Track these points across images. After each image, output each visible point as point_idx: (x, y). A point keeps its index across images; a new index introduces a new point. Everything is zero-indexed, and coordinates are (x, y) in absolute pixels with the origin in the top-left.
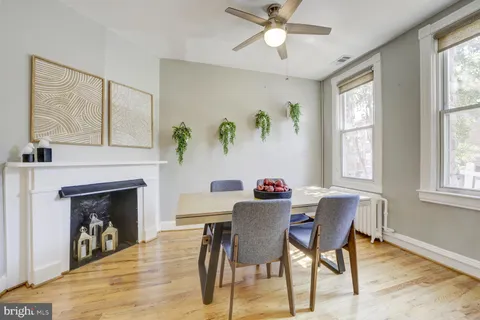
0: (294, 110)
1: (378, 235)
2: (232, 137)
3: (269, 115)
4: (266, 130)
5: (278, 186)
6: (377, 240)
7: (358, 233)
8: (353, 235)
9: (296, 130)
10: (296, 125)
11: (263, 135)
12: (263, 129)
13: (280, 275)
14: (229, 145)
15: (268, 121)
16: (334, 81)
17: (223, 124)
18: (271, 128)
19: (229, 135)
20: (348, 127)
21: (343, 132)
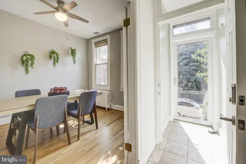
0: (73, 52)
1: (109, 107)
2: (32, 64)
3: (58, 53)
4: (56, 61)
5: (62, 90)
6: (108, 109)
7: (98, 107)
8: (95, 108)
9: (74, 62)
10: (74, 60)
11: (54, 64)
12: (54, 60)
13: (64, 132)
14: (30, 69)
15: (57, 56)
16: (93, 41)
17: (24, 55)
18: (59, 60)
19: (30, 62)
20: (99, 62)
21: (96, 65)
